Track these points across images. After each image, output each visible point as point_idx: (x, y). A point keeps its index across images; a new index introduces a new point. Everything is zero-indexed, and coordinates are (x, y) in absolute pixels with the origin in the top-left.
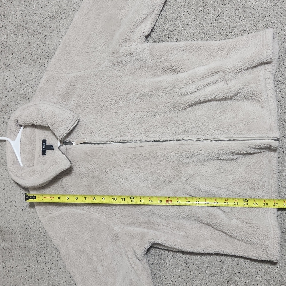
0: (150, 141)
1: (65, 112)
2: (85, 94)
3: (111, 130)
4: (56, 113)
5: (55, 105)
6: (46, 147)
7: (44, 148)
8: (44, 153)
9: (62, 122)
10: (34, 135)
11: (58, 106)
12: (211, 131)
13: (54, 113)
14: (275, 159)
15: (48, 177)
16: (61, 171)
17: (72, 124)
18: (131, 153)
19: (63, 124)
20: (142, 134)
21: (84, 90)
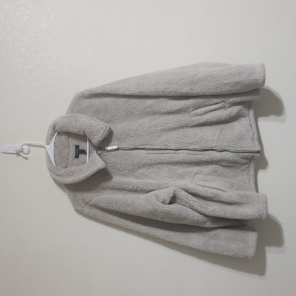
0: (167, 149)
1: (99, 123)
2: (114, 112)
3: (136, 140)
4: (93, 124)
5: (91, 118)
6: (80, 152)
7: (77, 152)
8: (77, 157)
9: (98, 132)
10: (68, 141)
11: (94, 119)
12: (215, 143)
13: (91, 124)
14: (254, 168)
15: (87, 175)
16: (98, 170)
17: (105, 133)
18: (153, 158)
19: (98, 133)
20: (162, 144)
21: (114, 110)
